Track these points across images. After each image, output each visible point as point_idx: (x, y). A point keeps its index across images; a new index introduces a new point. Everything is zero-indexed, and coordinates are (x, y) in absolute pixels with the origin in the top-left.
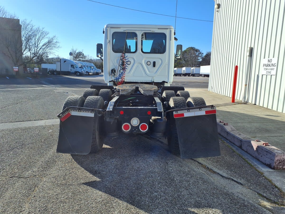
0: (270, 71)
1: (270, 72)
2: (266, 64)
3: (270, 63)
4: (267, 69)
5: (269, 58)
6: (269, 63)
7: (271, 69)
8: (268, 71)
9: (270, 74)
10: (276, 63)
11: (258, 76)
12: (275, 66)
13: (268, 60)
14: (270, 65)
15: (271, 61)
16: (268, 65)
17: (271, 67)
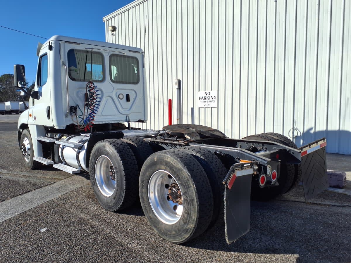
0: (209, 103)
1: (210, 105)
2: (202, 97)
3: (208, 96)
4: (205, 102)
5: (205, 90)
6: (206, 96)
7: (210, 102)
8: (206, 103)
9: (210, 107)
10: (217, 95)
11: (193, 110)
12: (215, 98)
13: (205, 93)
14: (209, 98)
15: (209, 94)
16: (205, 97)
17: (209, 100)
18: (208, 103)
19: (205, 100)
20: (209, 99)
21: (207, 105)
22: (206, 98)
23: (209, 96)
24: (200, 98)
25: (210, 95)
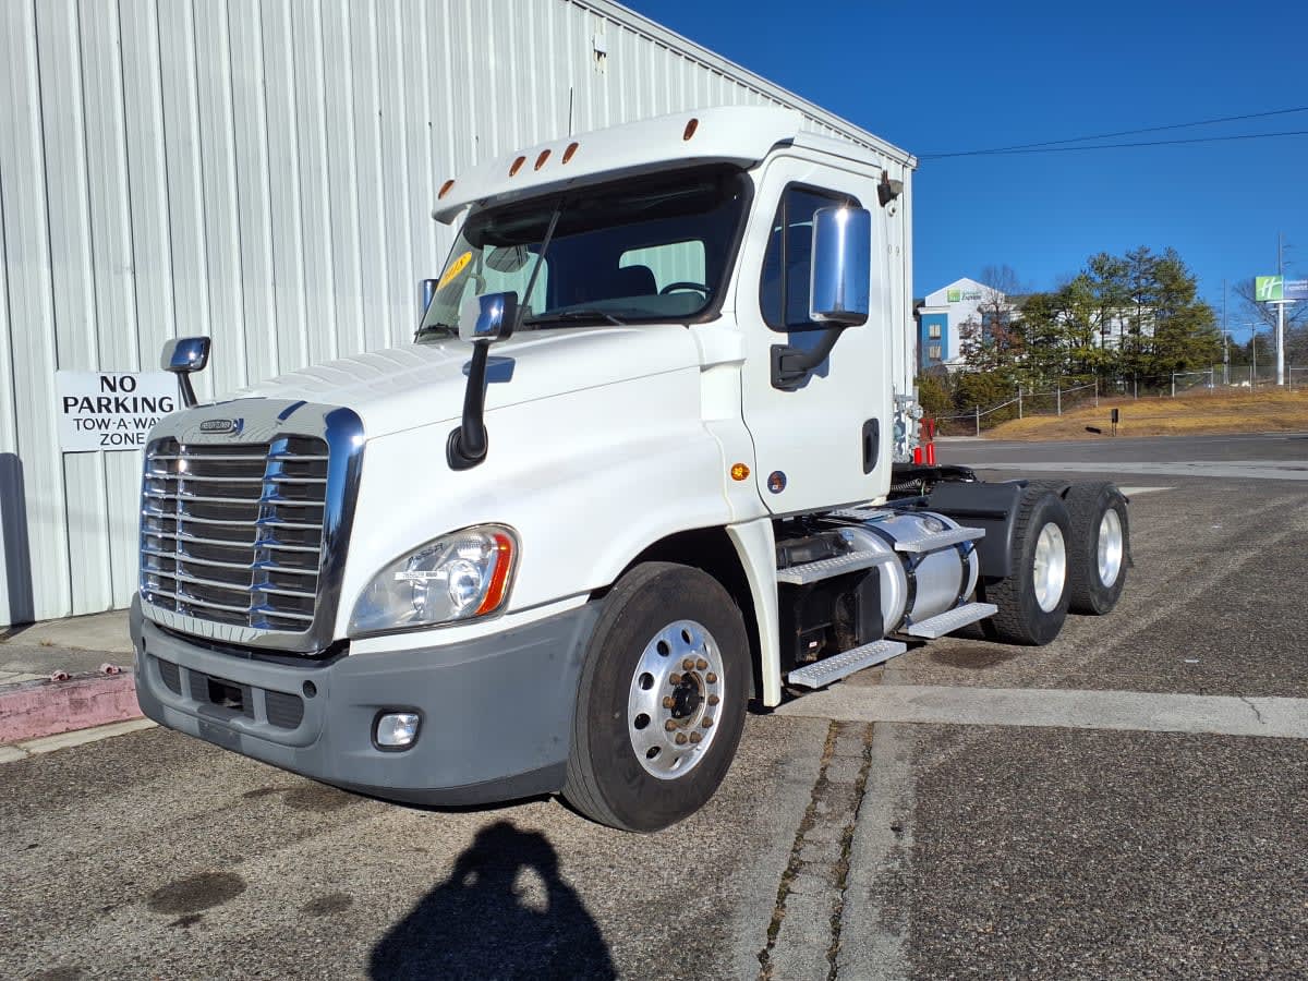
0: (131, 430)
2: (86, 399)
3: (120, 394)
6: (111, 395)
9: (137, 447)
10: (175, 394)
12: (166, 407)
13: (104, 379)
14: (129, 404)
15: (128, 384)
16: (104, 402)
17: (133, 415)
18: (122, 431)
19: (105, 415)
20: (131, 408)
21: (116, 439)
22: (112, 407)
23: (130, 396)
24: (71, 402)
25: (139, 393)
